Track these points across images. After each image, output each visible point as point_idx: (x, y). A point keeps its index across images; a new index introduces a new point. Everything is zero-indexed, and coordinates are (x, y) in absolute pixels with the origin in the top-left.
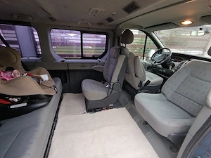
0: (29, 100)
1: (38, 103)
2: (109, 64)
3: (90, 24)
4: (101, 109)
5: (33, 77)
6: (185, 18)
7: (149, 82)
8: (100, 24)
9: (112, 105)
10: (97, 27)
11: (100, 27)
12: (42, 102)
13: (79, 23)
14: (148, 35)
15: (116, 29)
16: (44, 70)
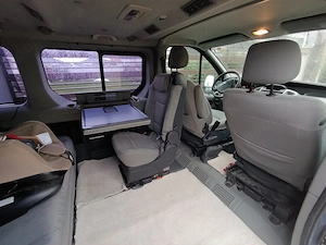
0: (17, 189)
1: (40, 190)
2: (153, 103)
3: (114, 38)
4: (151, 178)
5: (25, 141)
6: (258, 26)
7: (217, 123)
8: (133, 38)
9: (168, 169)
10: (127, 43)
11: (132, 43)
12: (47, 188)
13: (95, 37)
14: (204, 54)
15: (158, 46)
16: (40, 125)
